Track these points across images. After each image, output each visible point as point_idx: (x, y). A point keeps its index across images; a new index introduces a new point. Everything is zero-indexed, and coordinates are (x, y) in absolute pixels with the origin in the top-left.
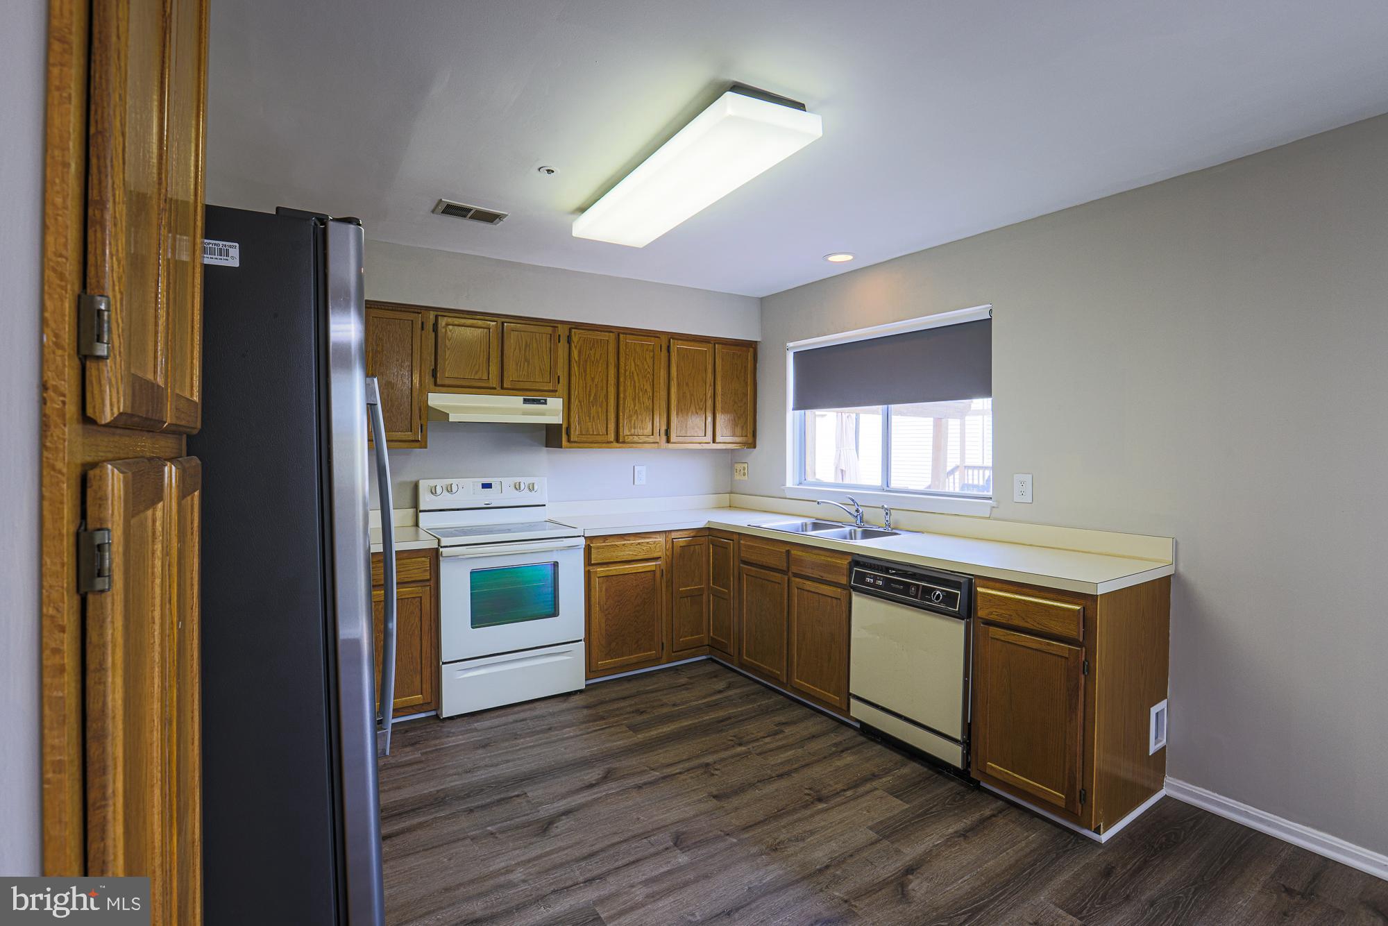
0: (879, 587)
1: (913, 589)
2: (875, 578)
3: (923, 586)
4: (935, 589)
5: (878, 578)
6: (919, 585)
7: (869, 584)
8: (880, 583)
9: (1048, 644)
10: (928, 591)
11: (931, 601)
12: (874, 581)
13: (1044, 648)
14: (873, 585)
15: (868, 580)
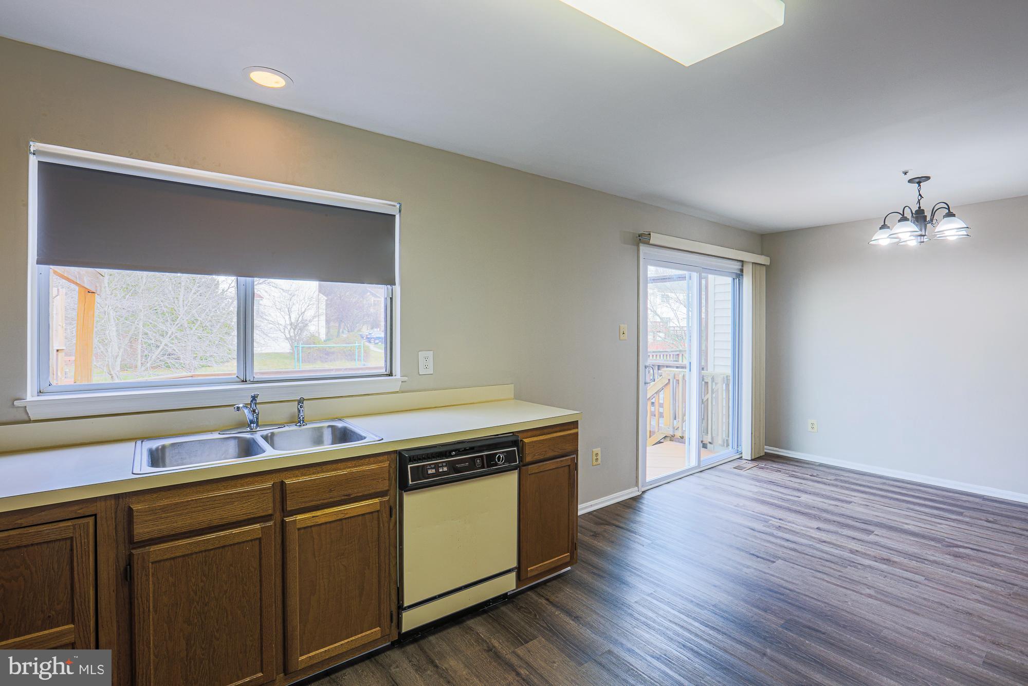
0: (444, 473)
1: (478, 461)
2: (436, 466)
3: (486, 455)
4: (496, 454)
5: (440, 465)
6: (482, 456)
7: (433, 475)
8: (445, 469)
9: (561, 461)
10: (491, 458)
11: (496, 464)
12: (437, 470)
13: (559, 465)
14: (438, 474)
15: (430, 472)
